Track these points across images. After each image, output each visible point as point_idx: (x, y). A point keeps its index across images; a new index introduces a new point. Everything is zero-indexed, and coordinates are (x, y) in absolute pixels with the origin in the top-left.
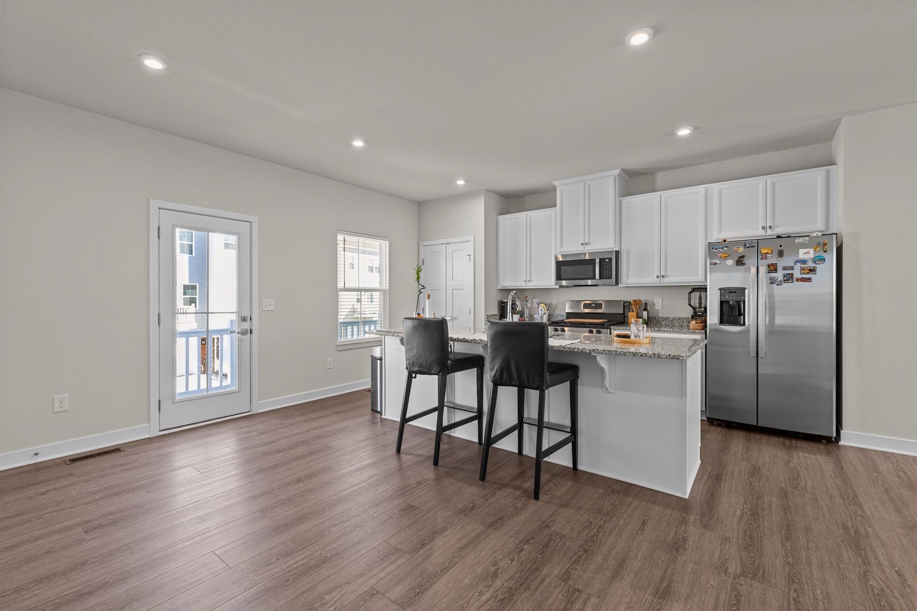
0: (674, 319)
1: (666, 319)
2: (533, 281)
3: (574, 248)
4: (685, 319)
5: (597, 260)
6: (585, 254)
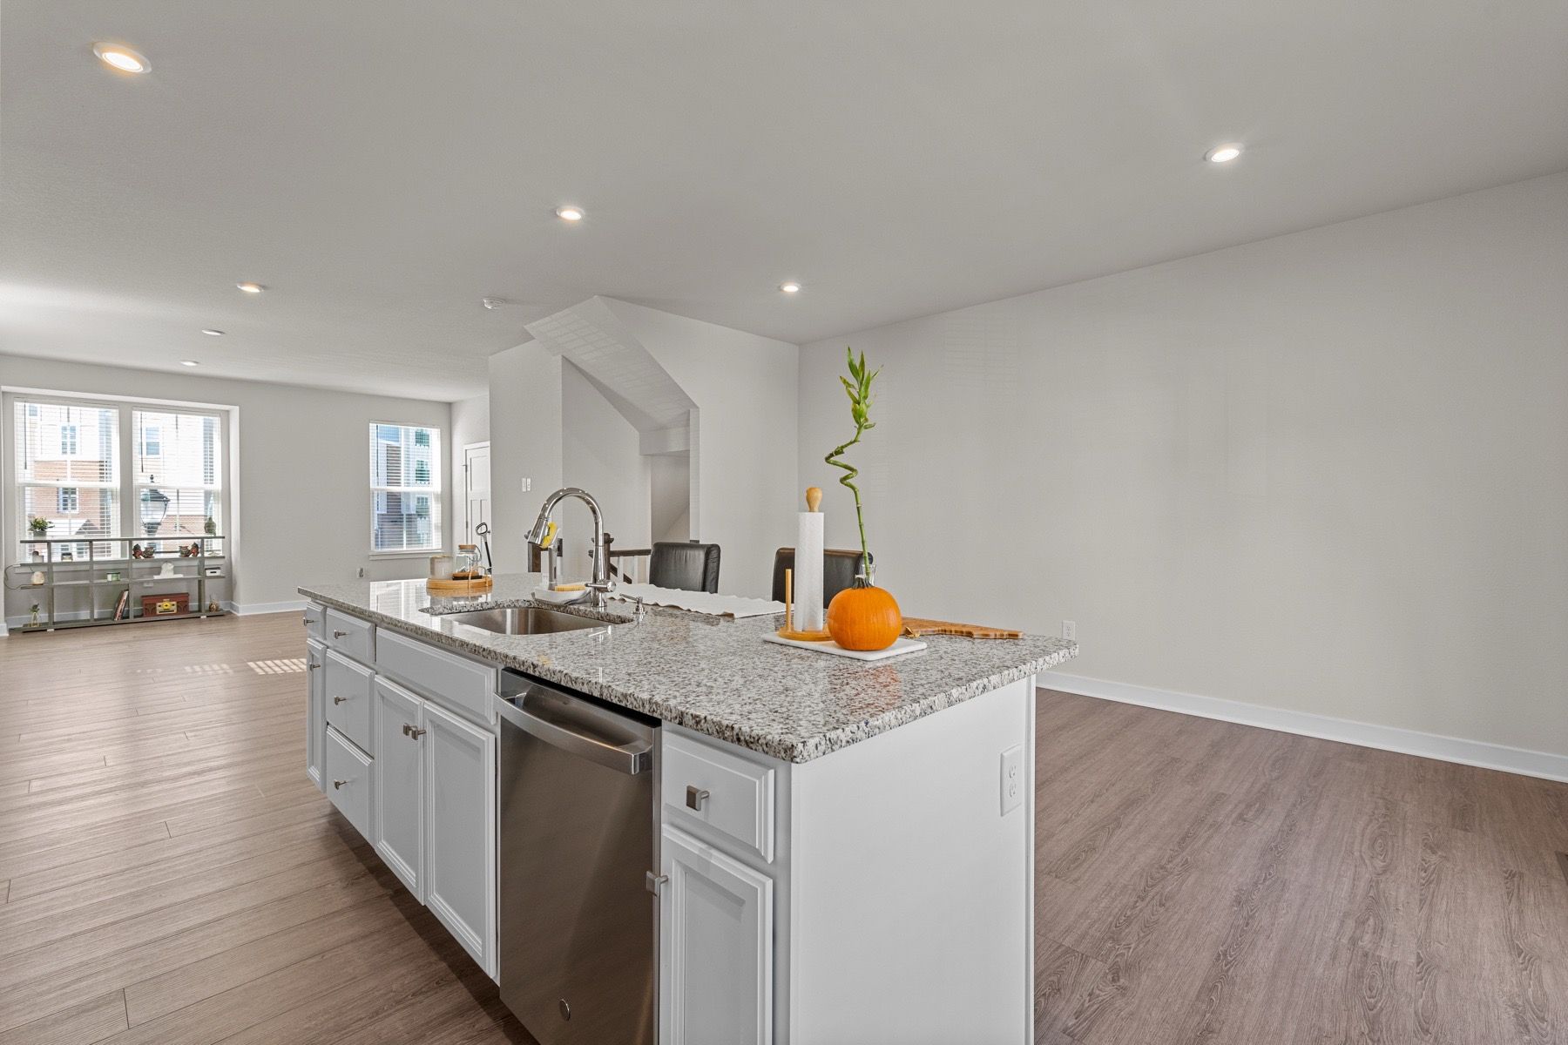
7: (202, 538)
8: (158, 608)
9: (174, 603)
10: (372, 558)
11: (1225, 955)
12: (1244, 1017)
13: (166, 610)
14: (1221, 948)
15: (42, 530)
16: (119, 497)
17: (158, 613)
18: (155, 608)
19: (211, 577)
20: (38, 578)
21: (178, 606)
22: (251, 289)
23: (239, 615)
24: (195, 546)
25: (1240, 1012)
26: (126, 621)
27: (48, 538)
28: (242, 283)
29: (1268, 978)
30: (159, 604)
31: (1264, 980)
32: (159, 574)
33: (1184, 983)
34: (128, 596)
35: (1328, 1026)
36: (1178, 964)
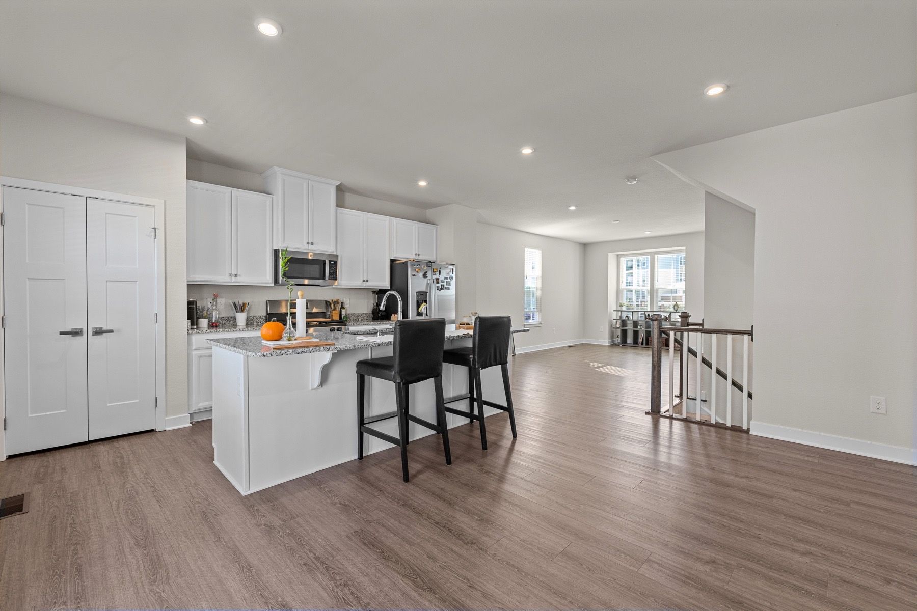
0: (358, 315)
1: (354, 315)
2: (240, 276)
3: (298, 244)
4: (365, 314)
5: (327, 262)
6: (307, 253)
11: (249, 569)
12: (213, 554)
14: (254, 571)
22: (573, 208)
25: (215, 554)
28: (569, 207)
29: (221, 578)
31: (222, 575)
33: (246, 545)
35: (180, 581)
36: (258, 549)
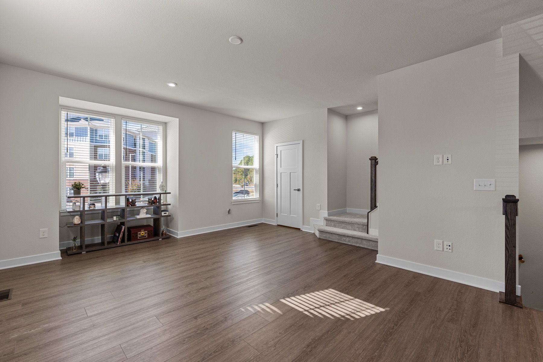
7: (160, 194)
8: (139, 235)
9: (146, 232)
10: (233, 203)
13: (143, 236)
15: (79, 189)
16: (114, 170)
17: (138, 238)
18: (137, 235)
19: (164, 216)
20: (77, 220)
21: (148, 234)
23: (178, 237)
24: (155, 198)
26: (123, 244)
27: (82, 195)
30: (139, 233)
32: (138, 215)
34: (125, 228)
